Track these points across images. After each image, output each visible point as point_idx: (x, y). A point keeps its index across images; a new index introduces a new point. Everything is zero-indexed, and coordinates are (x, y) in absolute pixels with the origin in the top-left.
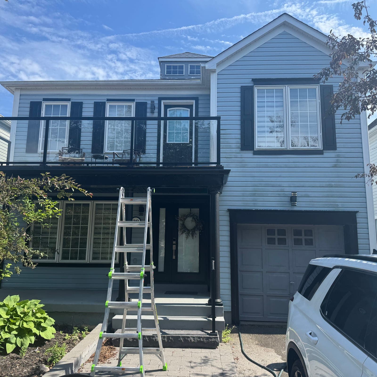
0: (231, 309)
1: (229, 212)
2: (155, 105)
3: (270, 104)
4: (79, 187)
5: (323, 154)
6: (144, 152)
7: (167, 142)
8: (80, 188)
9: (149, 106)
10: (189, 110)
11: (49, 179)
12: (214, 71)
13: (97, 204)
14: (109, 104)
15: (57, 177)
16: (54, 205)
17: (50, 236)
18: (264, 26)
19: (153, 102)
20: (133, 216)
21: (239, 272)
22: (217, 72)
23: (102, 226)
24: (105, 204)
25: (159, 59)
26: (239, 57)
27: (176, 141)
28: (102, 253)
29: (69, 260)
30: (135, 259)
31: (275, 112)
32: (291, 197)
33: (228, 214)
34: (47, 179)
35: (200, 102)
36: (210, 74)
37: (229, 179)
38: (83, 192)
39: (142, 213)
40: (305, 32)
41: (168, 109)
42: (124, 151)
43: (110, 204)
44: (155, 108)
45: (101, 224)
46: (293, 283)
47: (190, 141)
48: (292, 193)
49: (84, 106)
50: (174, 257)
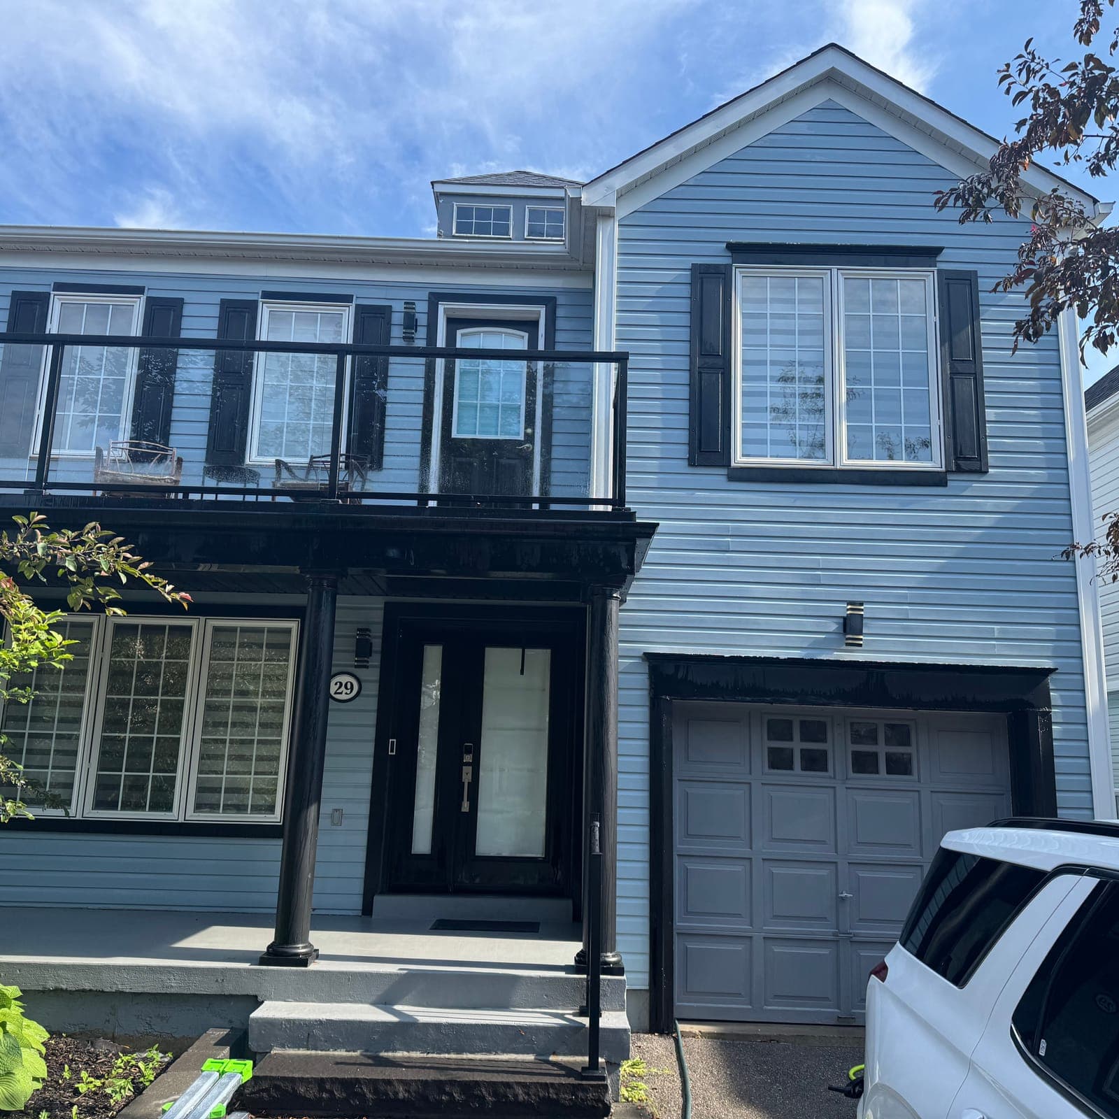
0: (647, 982)
1: (647, 664)
2: (417, 316)
3: (781, 324)
4: (144, 571)
5: (945, 485)
6: (378, 464)
7: (454, 435)
8: (147, 575)
9: (397, 318)
10: (526, 335)
11: (40, 537)
12: (607, 214)
13: (217, 630)
14: (268, 307)
15: (70, 532)
16: (51, 622)
17: (57, 730)
18: (767, 82)
19: (409, 304)
20: (334, 670)
21: (676, 860)
22: (617, 219)
23: (232, 700)
24: (244, 630)
25: (435, 185)
26: (688, 173)
27: (480, 432)
28: (227, 790)
29: (117, 809)
30: (336, 810)
31: (797, 349)
32: (845, 619)
33: (645, 668)
34: (32, 538)
35: (560, 312)
36: (596, 222)
37: (651, 554)
38: (157, 589)
39: (366, 659)
40: (893, 105)
41: (459, 332)
42: (312, 457)
43: (260, 630)
44: (416, 326)
45: (227, 693)
46: (849, 895)
47: (526, 434)
48: (849, 607)
49: (187, 310)
50: (466, 807)
